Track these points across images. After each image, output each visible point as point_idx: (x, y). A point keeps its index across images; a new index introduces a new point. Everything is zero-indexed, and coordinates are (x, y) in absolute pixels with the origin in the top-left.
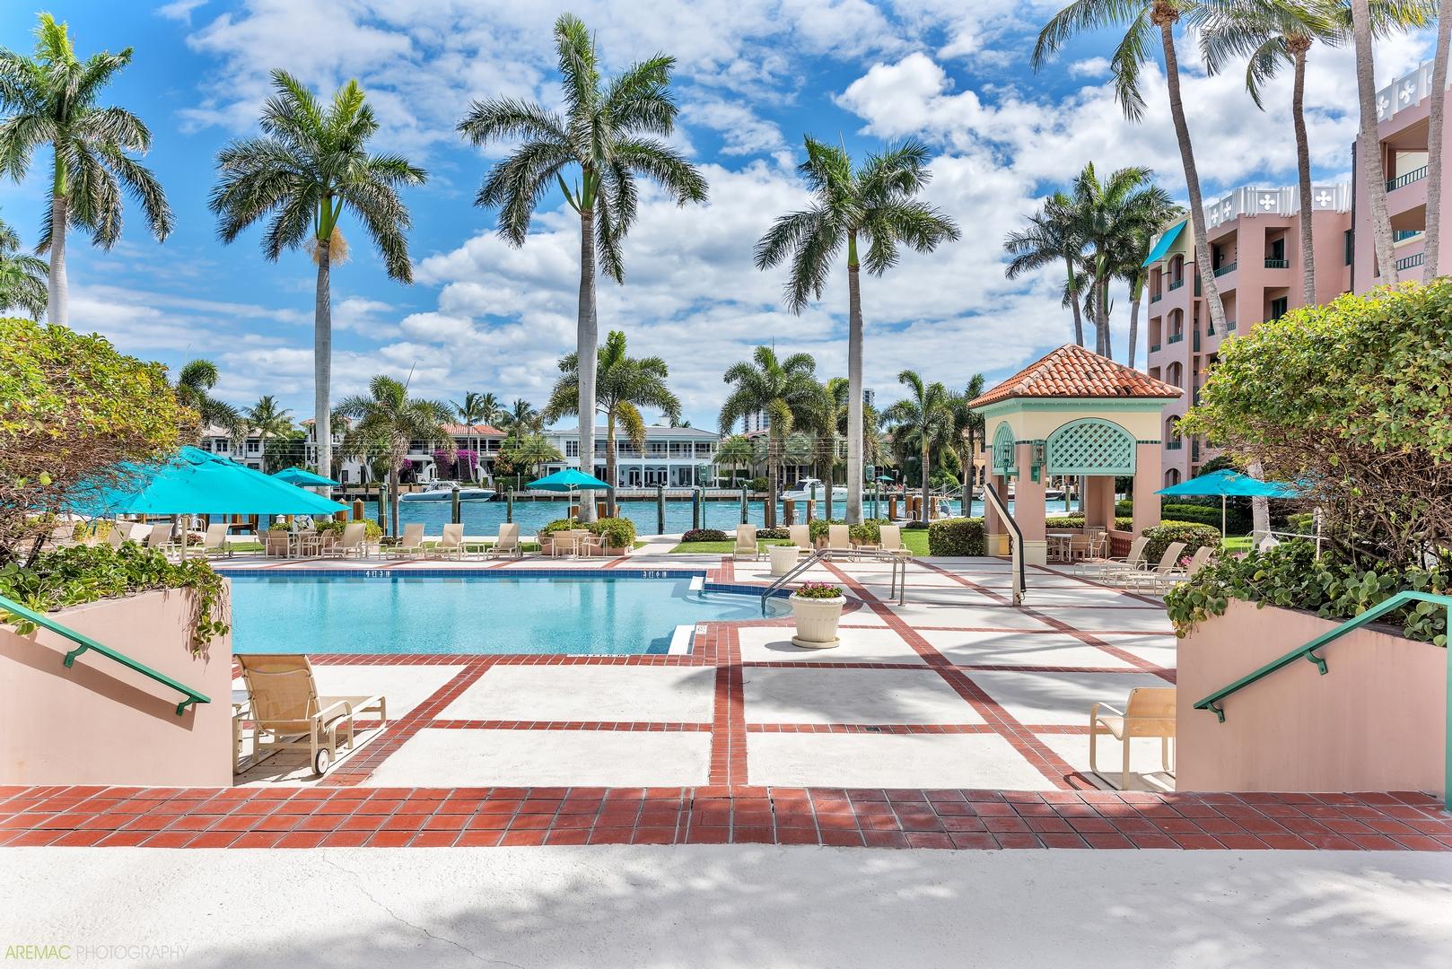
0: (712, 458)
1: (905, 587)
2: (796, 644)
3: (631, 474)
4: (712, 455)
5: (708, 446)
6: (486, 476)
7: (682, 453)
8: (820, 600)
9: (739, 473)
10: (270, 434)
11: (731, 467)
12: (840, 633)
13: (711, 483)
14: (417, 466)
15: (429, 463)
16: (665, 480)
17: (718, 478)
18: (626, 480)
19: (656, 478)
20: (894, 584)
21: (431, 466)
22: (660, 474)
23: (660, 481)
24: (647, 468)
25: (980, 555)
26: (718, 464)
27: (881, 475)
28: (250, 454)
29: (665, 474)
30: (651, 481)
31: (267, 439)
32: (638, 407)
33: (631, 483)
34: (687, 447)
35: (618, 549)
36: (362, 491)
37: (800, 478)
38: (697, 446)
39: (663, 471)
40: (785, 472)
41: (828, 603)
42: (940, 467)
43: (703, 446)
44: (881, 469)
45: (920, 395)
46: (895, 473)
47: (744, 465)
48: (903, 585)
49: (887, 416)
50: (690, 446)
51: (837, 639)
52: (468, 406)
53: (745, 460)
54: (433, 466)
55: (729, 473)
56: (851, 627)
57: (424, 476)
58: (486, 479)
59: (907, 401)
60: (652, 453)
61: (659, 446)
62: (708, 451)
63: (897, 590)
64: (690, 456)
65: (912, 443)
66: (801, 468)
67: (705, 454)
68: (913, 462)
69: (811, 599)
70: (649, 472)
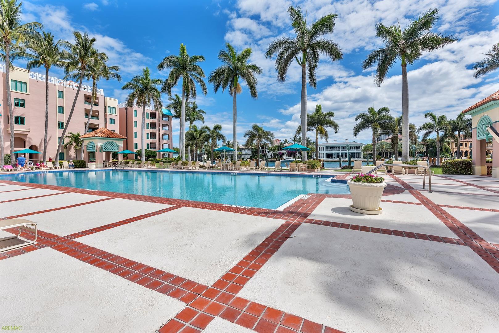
0: (361, 150)
1: (431, 185)
2: (353, 210)
3: (337, 155)
4: (361, 149)
5: (360, 147)
6: (299, 156)
7: (352, 149)
8: (366, 184)
9: (369, 154)
10: (253, 148)
11: (367, 153)
12: (382, 205)
13: (361, 157)
14: (283, 154)
15: (286, 153)
16: (347, 156)
17: (363, 156)
18: (336, 157)
19: (344, 156)
20: (424, 183)
21: (286, 154)
22: (345, 155)
23: (345, 157)
24: (342, 153)
25: (470, 174)
26: (363, 152)
27: (419, 154)
28: (249, 152)
29: (347, 155)
30: (343, 157)
31: (252, 149)
32: (325, 128)
33: (337, 157)
34: (353, 147)
35: (313, 170)
36: (271, 160)
37: (390, 155)
38: (356, 147)
39: (346, 154)
40: (385, 154)
41: (372, 186)
42: (443, 151)
43: (358, 147)
44: (419, 152)
45: (435, 121)
46: (425, 154)
47: (371, 152)
48: (430, 183)
49: (421, 129)
50: (354, 147)
51: (380, 209)
52: (295, 138)
53: (371, 151)
54: (287, 154)
55: (366, 154)
56: (394, 202)
57: (285, 156)
58: (299, 157)
59: (429, 123)
60: (343, 149)
61: (345, 147)
62: (360, 148)
63: (427, 186)
64: (354, 150)
65: (431, 144)
66: (390, 153)
67: (359, 149)
68: (432, 150)
69: (360, 183)
70: (342, 154)
